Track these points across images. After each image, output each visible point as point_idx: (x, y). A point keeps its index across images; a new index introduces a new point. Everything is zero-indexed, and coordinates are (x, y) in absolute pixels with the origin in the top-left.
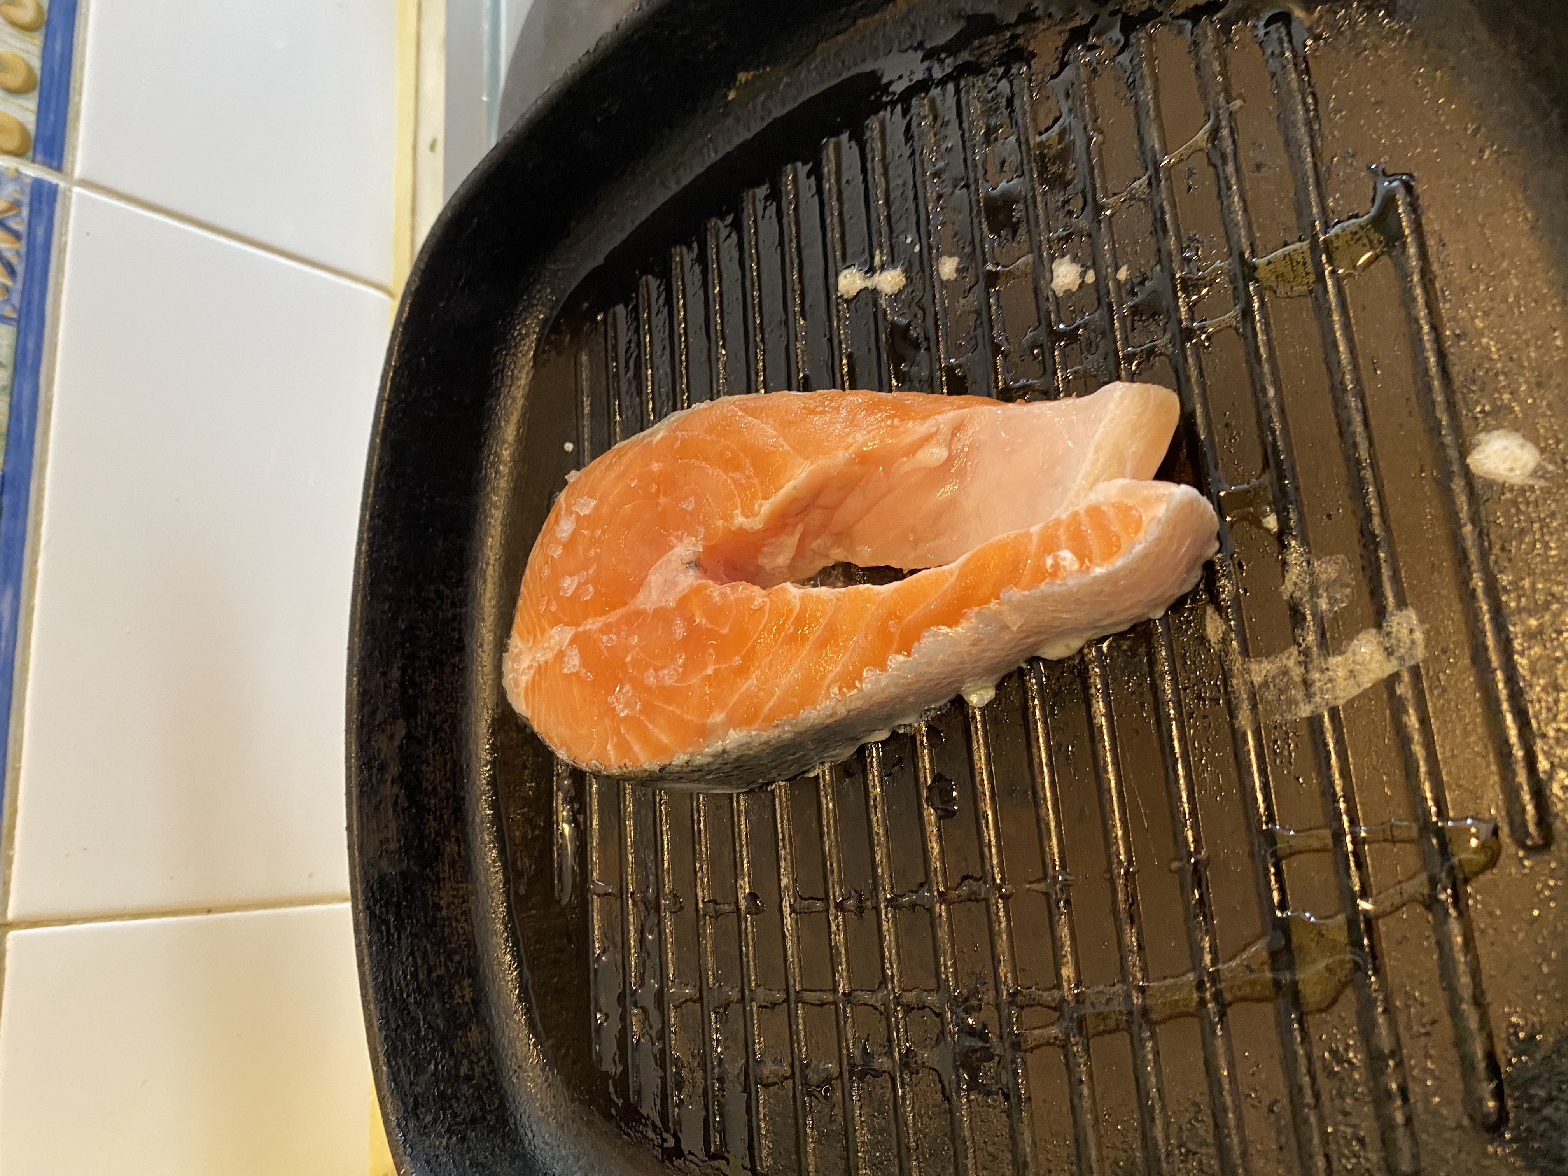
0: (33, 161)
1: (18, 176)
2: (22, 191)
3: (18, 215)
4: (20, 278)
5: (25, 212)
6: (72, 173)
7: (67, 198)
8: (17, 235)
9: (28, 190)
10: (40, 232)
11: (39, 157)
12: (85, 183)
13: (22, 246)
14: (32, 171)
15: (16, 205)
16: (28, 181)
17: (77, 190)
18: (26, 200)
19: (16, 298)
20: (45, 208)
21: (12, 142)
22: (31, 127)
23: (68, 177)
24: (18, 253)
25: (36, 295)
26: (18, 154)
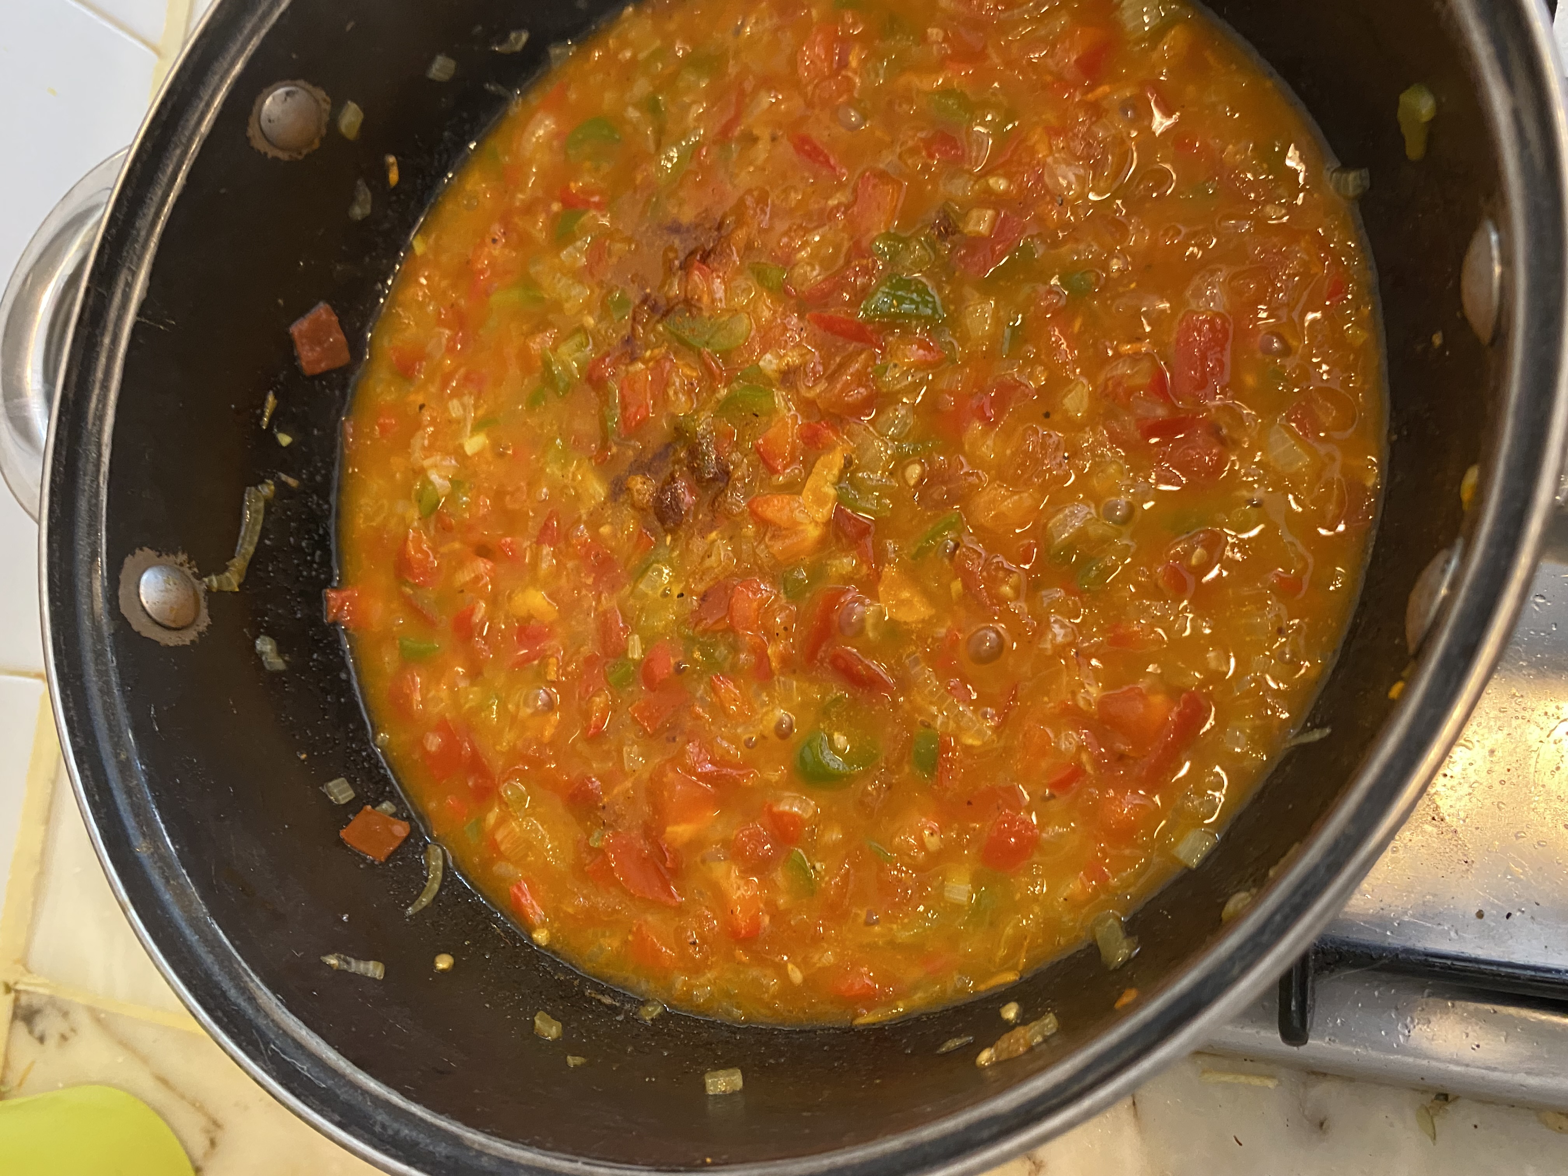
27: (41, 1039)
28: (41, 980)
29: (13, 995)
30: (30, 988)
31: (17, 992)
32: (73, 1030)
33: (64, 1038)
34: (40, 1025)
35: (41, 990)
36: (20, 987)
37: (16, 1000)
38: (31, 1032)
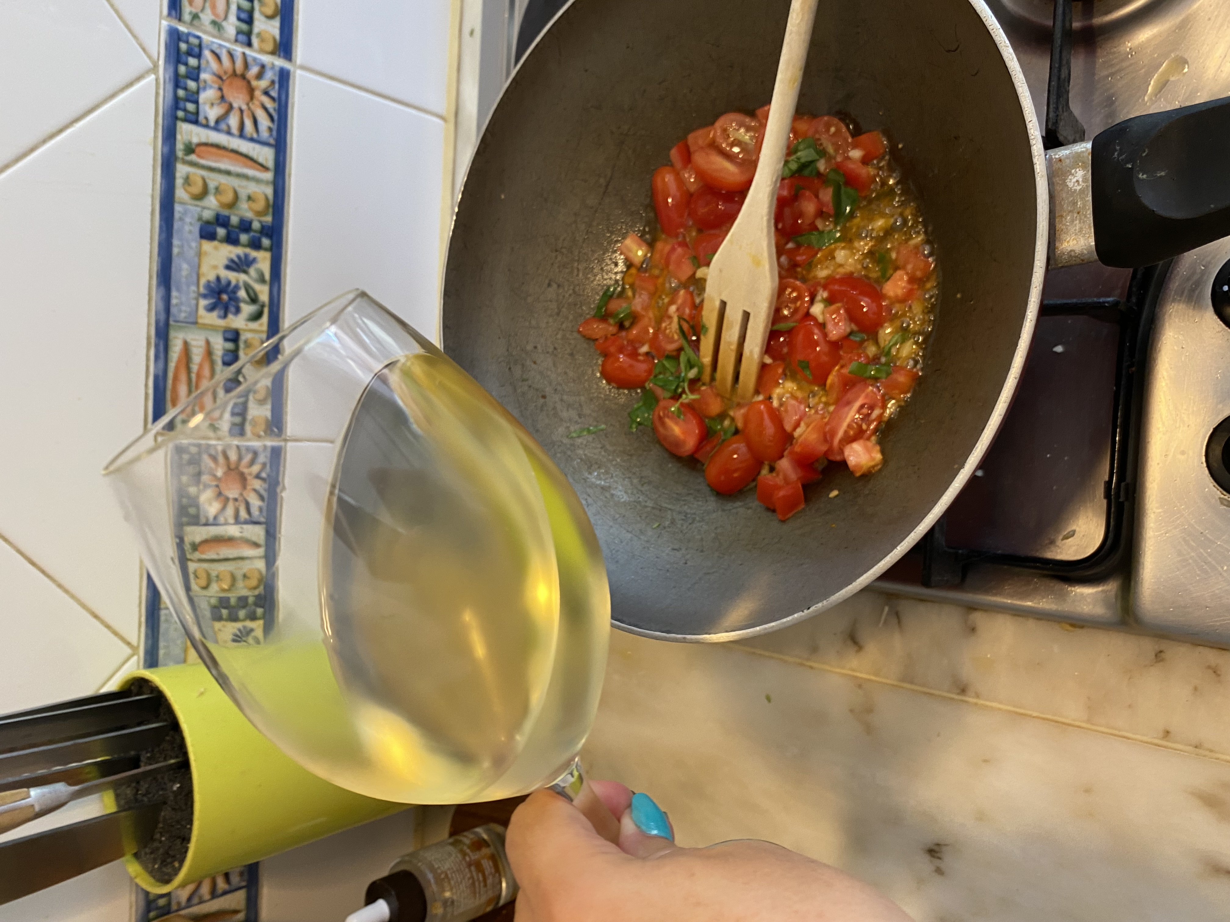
0: (279, 56)
1: (273, 66)
2: (275, 74)
3: (274, 88)
4: (276, 123)
5: (277, 86)
6: (296, 62)
7: (294, 77)
8: (273, 99)
9: (277, 74)
10: (283, 97)
11: (282, 55)
12: (303, 68)
13: (276, 105)
14: (280, 62)
15: (273, 82)
16: (277, 69)
17: (299, 72)
18: (277, 79)
19: (274, 133)
20: (285, 84)
21: (270, 47)
22: (278, 37)
23: (295, 65)
24: (275, 109)
25: (283, 133)
26: (273, 53)
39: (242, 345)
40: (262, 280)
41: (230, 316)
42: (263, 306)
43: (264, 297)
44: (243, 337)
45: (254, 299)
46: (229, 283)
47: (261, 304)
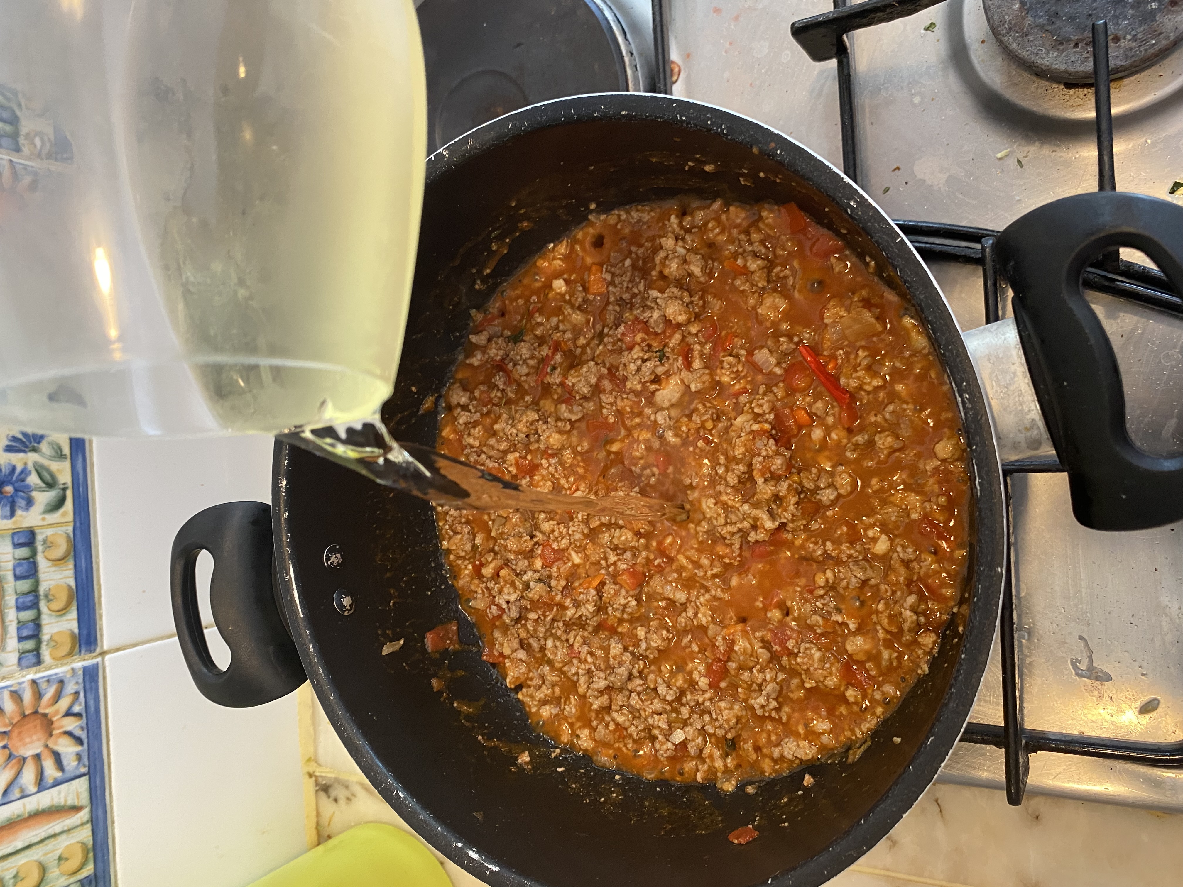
27: (336, 800)
28: (328, 770)
29: (313, 779)
30: (324, 775)
31: (316, 776)
32: (354, 795)
33: (348, 799)
34: (333, 793)
35: (329, 775)
36: (317, 774)
37: (316, 781)
38: (329, 797)
39: (40, 548)
40: (60, 456)
41: (19, 512)
42: (64, 490)
43: (65, 477)
44: (39, 538)
45: (50, 484)
46: (14, 469)
47: (62, 486)
